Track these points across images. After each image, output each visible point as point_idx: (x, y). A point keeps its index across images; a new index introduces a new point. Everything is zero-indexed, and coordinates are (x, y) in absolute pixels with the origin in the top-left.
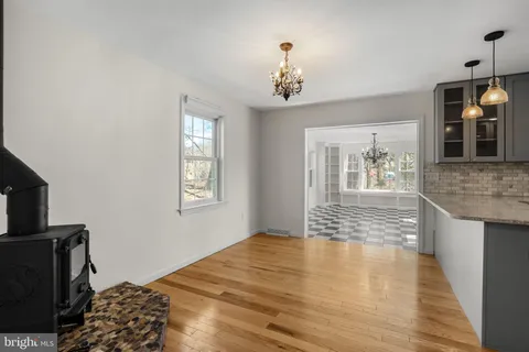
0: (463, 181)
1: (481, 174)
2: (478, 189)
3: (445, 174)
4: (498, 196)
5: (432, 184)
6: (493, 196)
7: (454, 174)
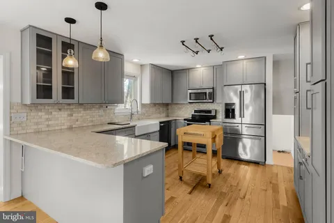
0: (48, 120)
1: (60, 113)
2: (57, 125)
3: (32, 114)
4: (71, 128)
5: (20, 124)
6: (67, 129)
7: (40, 114)
